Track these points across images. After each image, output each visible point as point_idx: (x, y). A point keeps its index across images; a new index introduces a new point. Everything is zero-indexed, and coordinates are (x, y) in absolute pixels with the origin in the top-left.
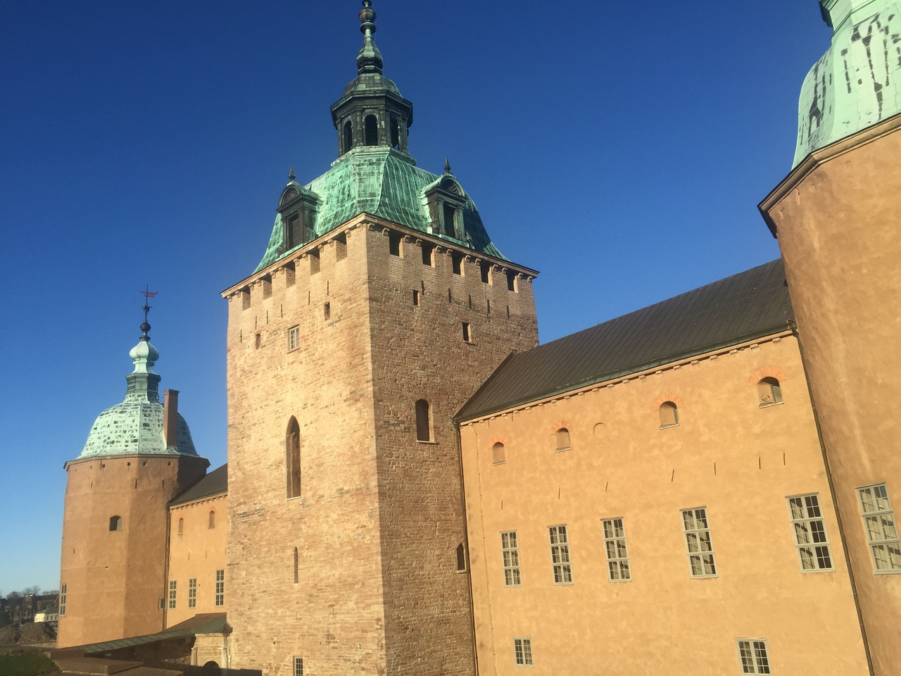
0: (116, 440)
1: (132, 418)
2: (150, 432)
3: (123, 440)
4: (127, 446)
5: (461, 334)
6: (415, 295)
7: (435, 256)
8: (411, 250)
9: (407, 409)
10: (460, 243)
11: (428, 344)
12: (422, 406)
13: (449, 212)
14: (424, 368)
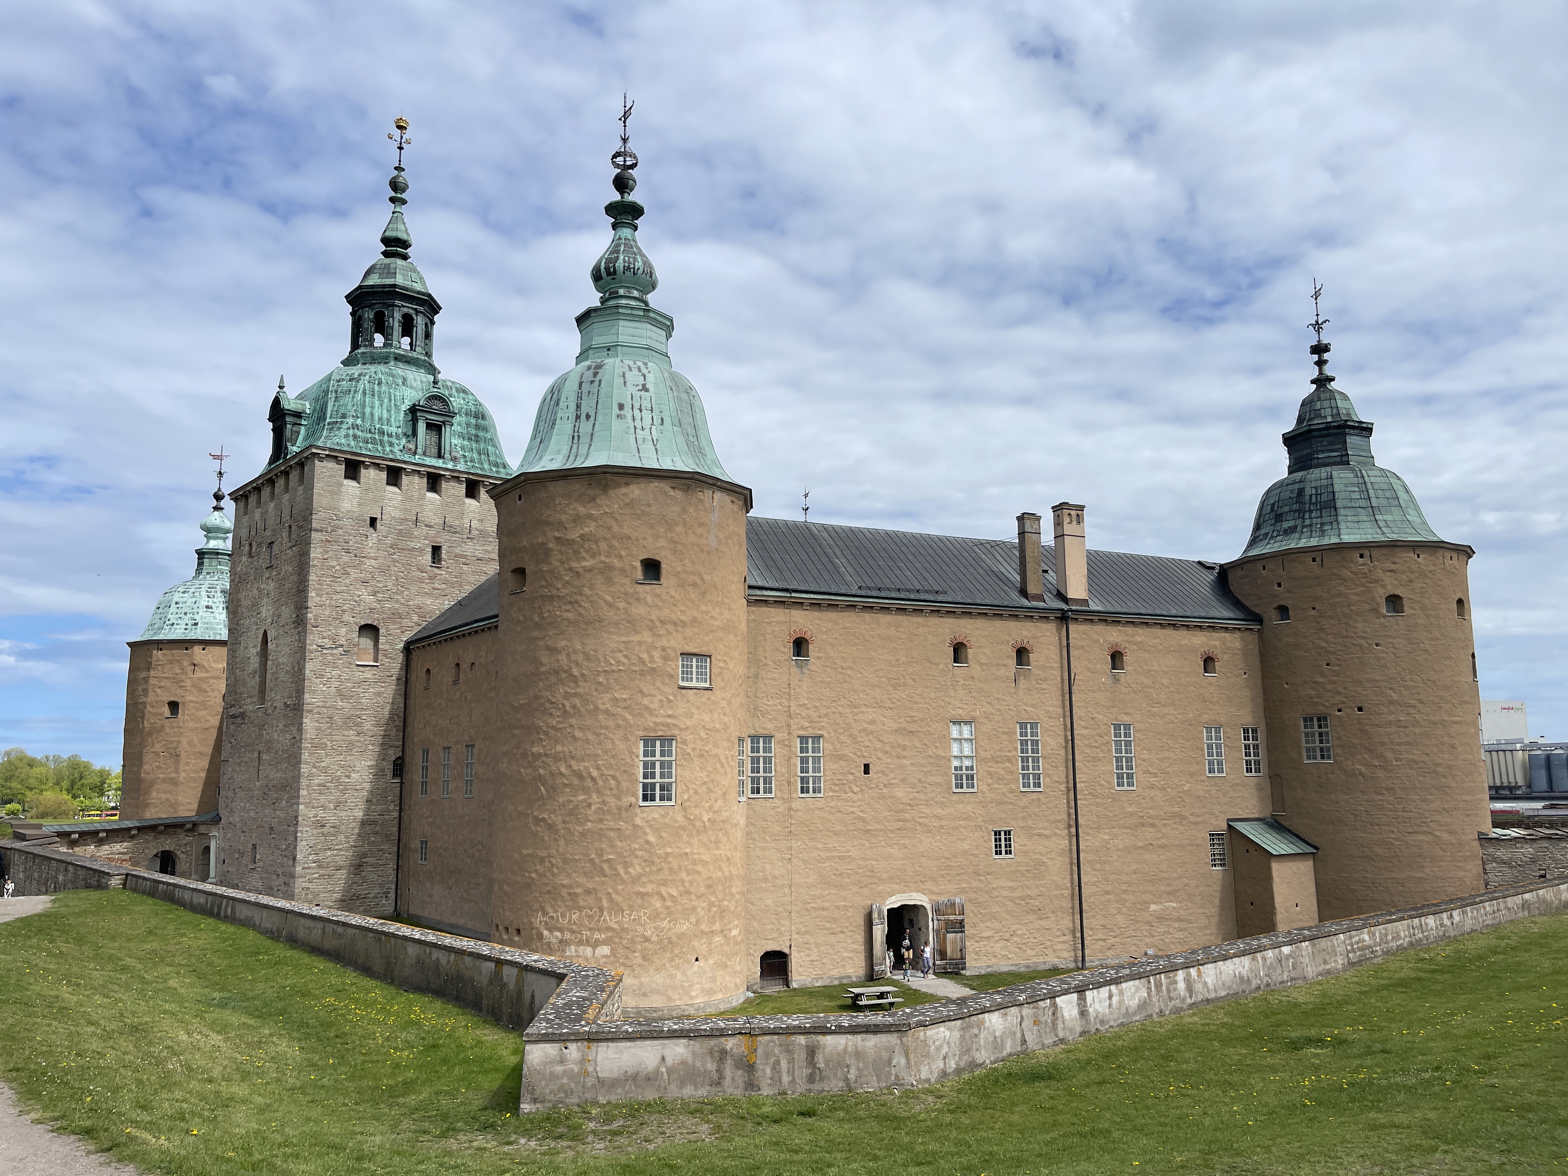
0: (176, 622)
1: (194, 600)
2: (212, 615)
3: (182, 623)
4: (186, 629)
5: (428, 557)
6: (373, 521)
7: (405, 480)
8: (372, 476)
9: (347, 633)
10: (439, 463)
11: (383, 570)
12: (370, 630)
13: (435, 428)
14: (375, 594)
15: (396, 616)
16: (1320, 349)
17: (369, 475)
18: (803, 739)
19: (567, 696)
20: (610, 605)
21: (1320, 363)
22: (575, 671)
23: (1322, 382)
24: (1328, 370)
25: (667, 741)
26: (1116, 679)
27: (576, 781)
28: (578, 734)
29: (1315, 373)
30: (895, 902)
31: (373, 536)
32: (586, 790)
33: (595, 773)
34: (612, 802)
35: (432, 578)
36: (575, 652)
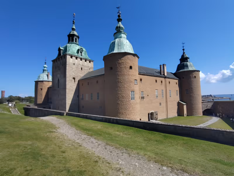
5: (81, 69)
6: (74, 64)
7: (78, 59)
8: (74, 58)
9: (71, 79)
10: (82, 57)
11: (76, 70)
12: (74, 78)
13: (81, 52)
14: (74, 73)
15: (77, 76)
16: (183, 49)
17: (73, 58)
18: (142, 92)
19: (120, 85)
20: (126, 72)
21: (184, 51)
22: (121, 82)
23: (184, 53)
24: (184, 52)
25: (134, 91)
26: (169, 85)
27: (122, 97)
28: (122, 90)
29: (183, 52)
30: (151, 112)
31: (74, 66)
32: (124, 98)
33: (125, 96)
34: (127, 100)
35: (81, 72)
36: (121, 79)
